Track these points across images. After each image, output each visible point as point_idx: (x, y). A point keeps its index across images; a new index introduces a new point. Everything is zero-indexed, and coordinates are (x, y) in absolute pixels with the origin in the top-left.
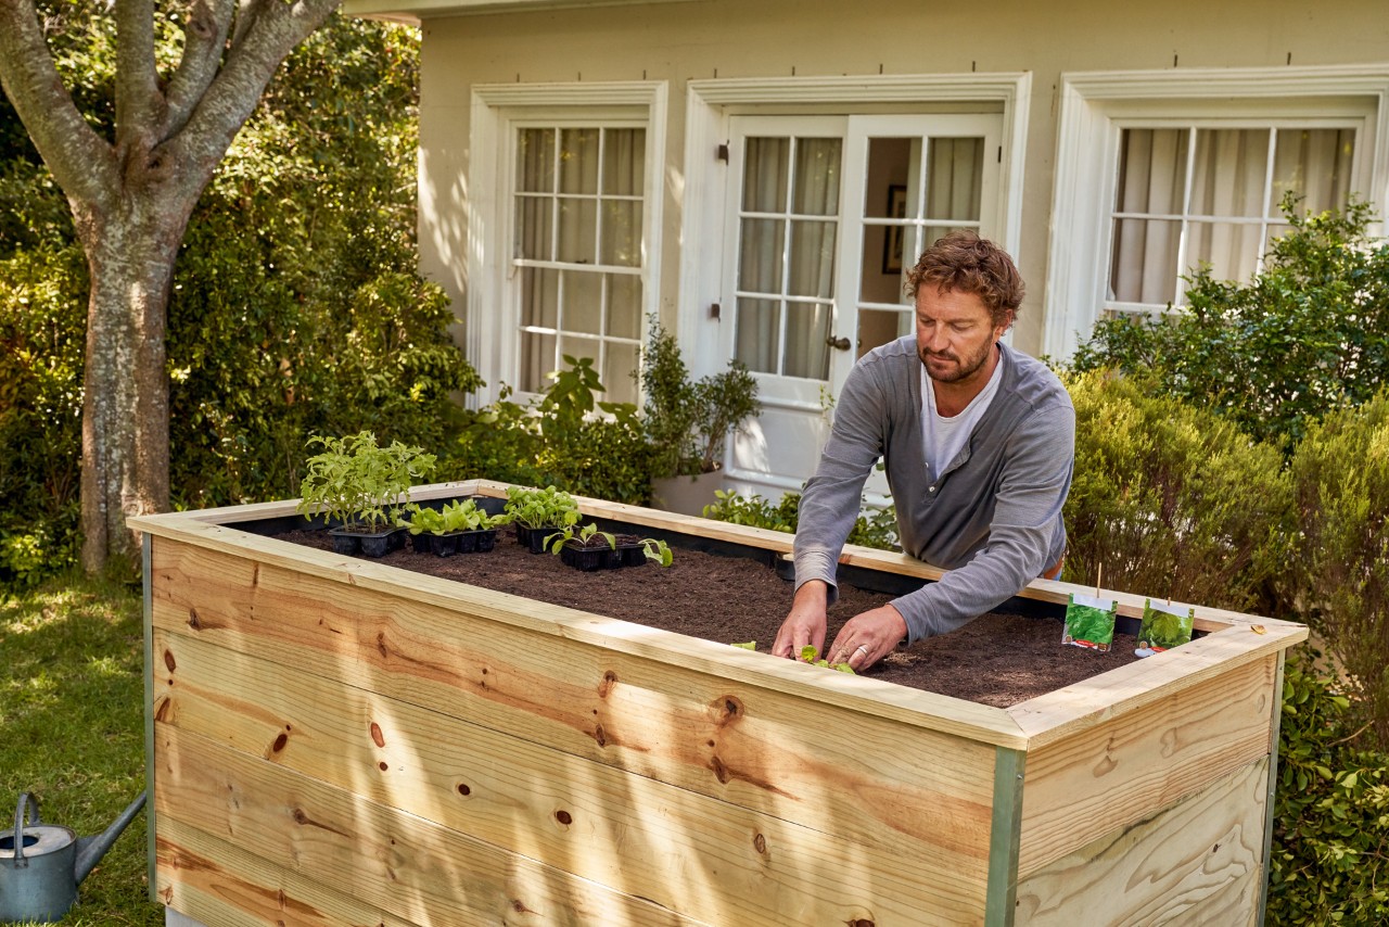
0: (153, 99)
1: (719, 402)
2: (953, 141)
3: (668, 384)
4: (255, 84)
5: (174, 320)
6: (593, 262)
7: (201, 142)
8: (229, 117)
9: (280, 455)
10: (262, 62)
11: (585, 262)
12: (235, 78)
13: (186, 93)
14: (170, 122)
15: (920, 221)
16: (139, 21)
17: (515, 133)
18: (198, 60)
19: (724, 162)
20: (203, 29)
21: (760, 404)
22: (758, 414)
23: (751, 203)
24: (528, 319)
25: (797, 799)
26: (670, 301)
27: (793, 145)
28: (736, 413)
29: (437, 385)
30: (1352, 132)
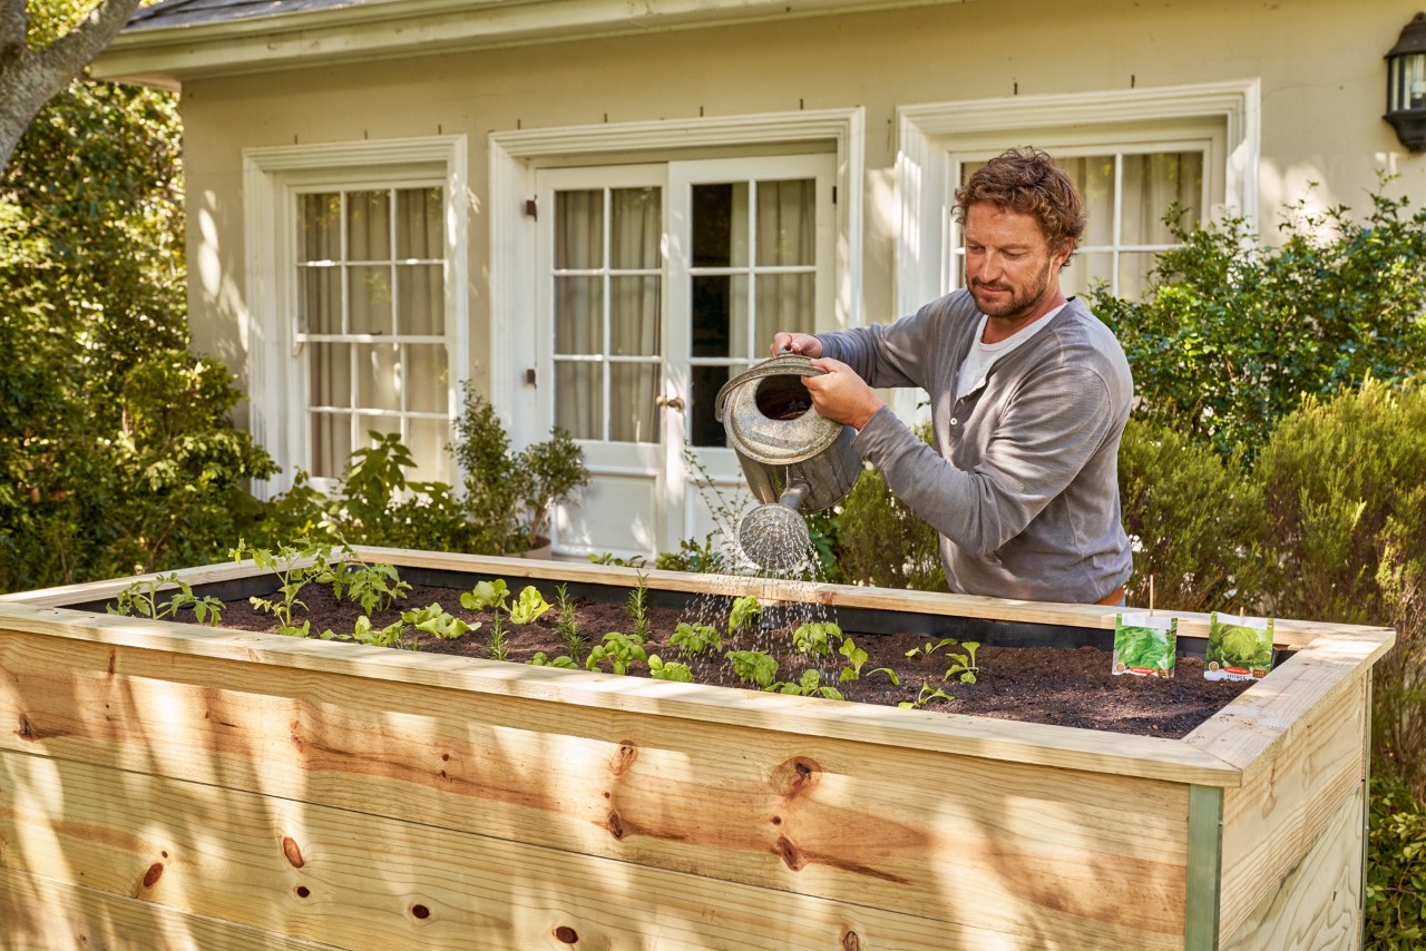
1: (543, 473)
2: (778, 185)
3: (488, 456)
6: (390, 333)
9: (54, 556)
11: (381, 333)
15: (753, 269)
17: (294, 199)
19: (531, 218)
21: (588, 473)
22: (586, 483)
23: (562, 262)
24: (317, 401)
25: (903, 881)
26: (481, 370)
27: (607, 197)
28: (563, 483)
29: (228, 473)
30: (1199, 156)
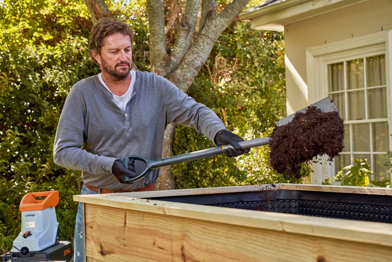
0: (164, 56)
4: (206, 47)
5: (175, 149)
6: (365, 119)
7: (184, 72)
8: (196, 61)
10: (209, 38)
11: (361, 119)
12: (198, 45)
13: (178, 53)
14: (172, 66)
16: (158, 25)
17: (326, 67)
18: (182, 39)
20: (184, 26)
